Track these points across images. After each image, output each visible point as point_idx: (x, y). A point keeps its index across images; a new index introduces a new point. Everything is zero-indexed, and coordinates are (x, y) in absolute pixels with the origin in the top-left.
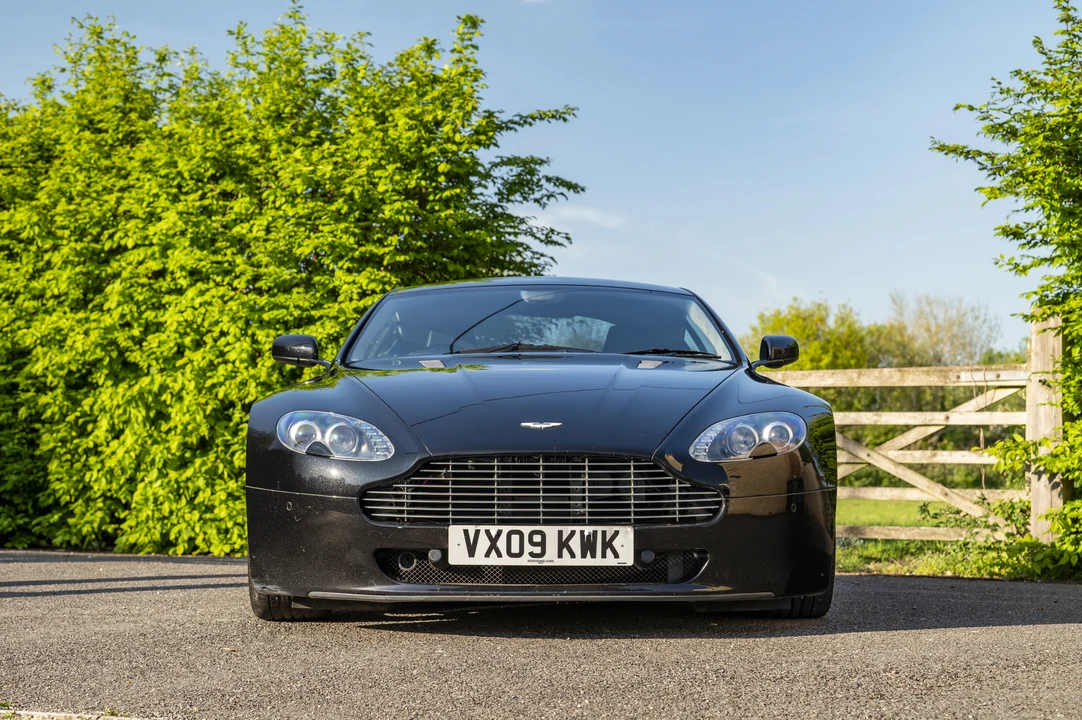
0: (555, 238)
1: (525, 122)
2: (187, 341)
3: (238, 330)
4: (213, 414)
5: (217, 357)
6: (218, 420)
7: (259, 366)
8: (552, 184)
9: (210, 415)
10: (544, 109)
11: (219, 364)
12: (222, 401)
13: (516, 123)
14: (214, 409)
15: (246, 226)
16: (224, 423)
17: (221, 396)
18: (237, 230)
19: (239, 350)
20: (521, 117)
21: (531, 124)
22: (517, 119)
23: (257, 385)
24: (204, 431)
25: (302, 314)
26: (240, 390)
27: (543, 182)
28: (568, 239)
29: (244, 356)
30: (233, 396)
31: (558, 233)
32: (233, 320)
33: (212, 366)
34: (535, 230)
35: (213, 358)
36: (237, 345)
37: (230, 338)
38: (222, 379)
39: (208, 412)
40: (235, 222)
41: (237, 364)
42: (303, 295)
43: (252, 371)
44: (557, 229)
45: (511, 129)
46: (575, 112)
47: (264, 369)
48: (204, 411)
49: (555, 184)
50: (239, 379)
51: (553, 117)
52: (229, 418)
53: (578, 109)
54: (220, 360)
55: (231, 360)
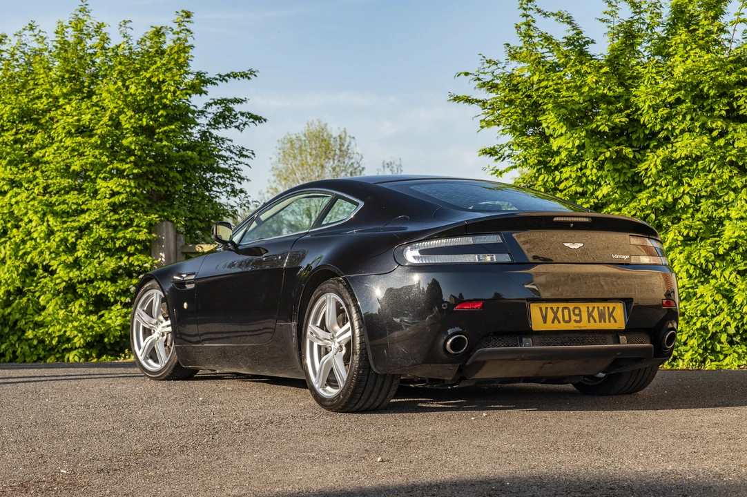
0: (244, 153)
1: (223, 79)
2: (9, 225)
3: (37, 218)
4: (24, 273)
5: (26, 236)
6: (27, 276)
7: (52, 241)
8: (245, 117)
9: (21, 273)
10: (236, 71)
11: (27, 240)
12: (29, 263)
13: (217, 79)
14: (24, 270)
15: (43, 151)
16: (31, 278)
17: (28, 261)
18: (37, 154)
19: (39, 231)
20: (220, 76)
21: (227, 81)
22: (218, 77)
23: (51, 253)
24: (18, 284)
25: (77, 208)
26: (40, 257)
27: (239, 115)
28: (253, 154)
29: (42, 235)
30: (36, 261)
31: (247, 150)
32: (36, 212)
33: (24, 242)
34: (232, 148)
35: (24, 236)
36: (39, 228)
37: (34, 224)
38: (29, 250)
39: (20, 271)
40: (37, 149)
41: (38, 240)
42: (77, 196)
43: (48, 244)
44: (246, 148)
45: (215, 84)
46: (256, 73)
47: (55, 244)
48: (18, 271)
49: (247, 117)
50: (39, 250)
51: (242, 76)
52: (35, 275)
53: (258, 72)
54: (28, 238)
55: (35, 237)
